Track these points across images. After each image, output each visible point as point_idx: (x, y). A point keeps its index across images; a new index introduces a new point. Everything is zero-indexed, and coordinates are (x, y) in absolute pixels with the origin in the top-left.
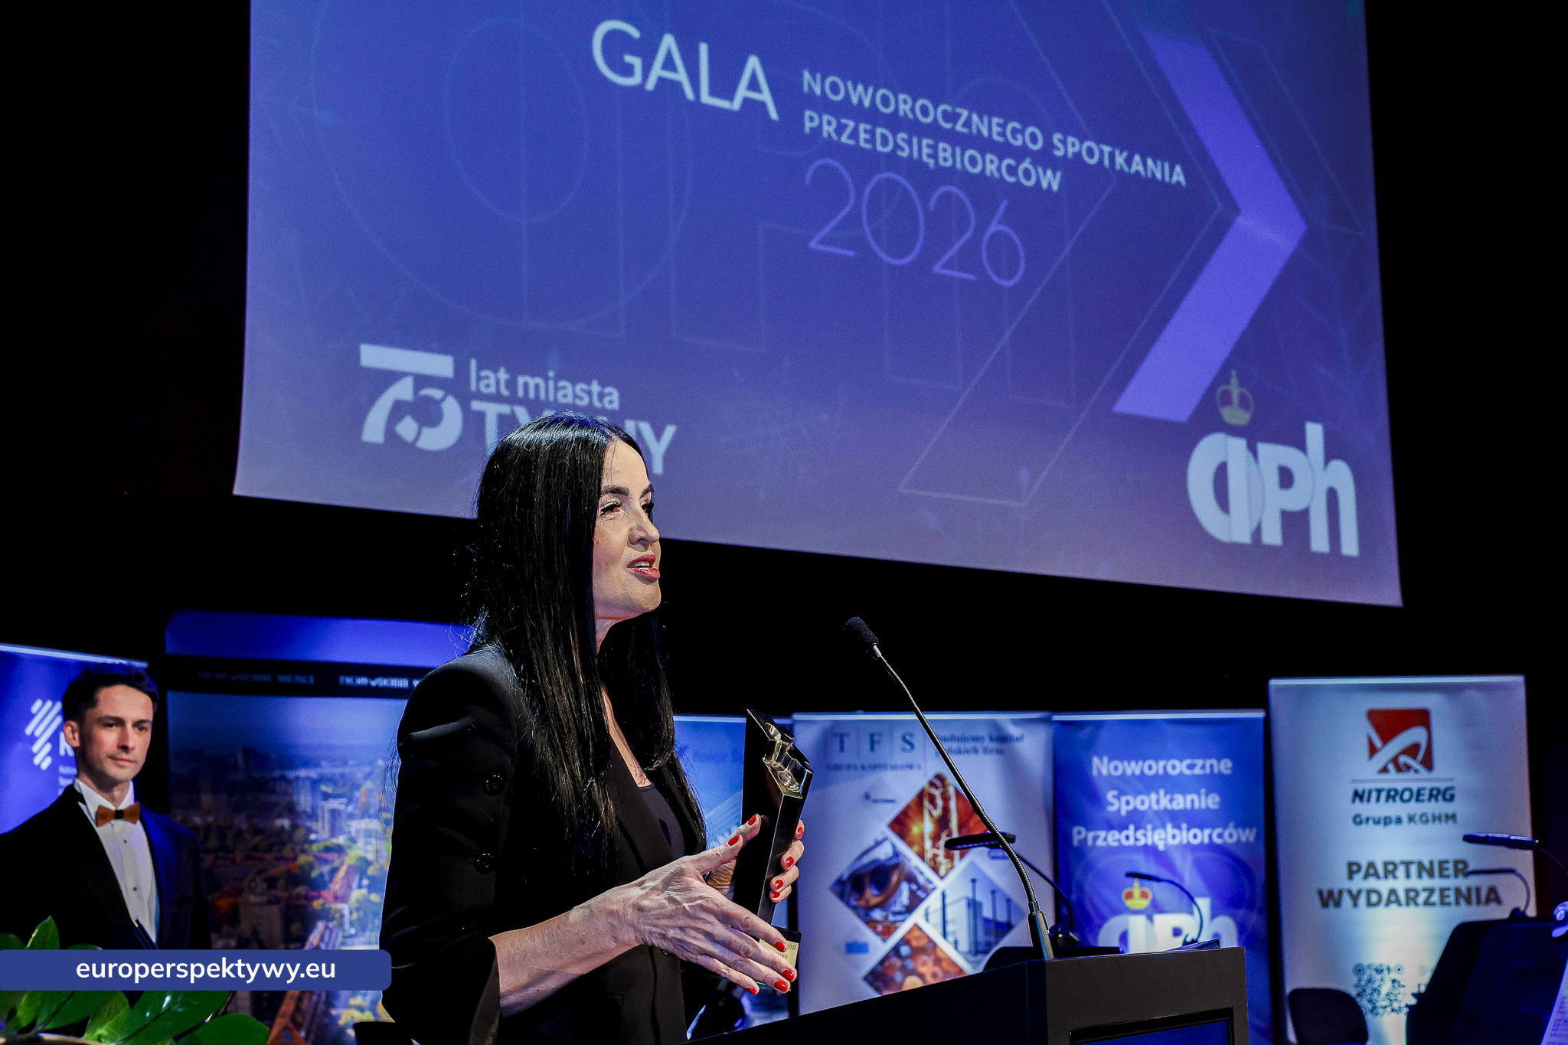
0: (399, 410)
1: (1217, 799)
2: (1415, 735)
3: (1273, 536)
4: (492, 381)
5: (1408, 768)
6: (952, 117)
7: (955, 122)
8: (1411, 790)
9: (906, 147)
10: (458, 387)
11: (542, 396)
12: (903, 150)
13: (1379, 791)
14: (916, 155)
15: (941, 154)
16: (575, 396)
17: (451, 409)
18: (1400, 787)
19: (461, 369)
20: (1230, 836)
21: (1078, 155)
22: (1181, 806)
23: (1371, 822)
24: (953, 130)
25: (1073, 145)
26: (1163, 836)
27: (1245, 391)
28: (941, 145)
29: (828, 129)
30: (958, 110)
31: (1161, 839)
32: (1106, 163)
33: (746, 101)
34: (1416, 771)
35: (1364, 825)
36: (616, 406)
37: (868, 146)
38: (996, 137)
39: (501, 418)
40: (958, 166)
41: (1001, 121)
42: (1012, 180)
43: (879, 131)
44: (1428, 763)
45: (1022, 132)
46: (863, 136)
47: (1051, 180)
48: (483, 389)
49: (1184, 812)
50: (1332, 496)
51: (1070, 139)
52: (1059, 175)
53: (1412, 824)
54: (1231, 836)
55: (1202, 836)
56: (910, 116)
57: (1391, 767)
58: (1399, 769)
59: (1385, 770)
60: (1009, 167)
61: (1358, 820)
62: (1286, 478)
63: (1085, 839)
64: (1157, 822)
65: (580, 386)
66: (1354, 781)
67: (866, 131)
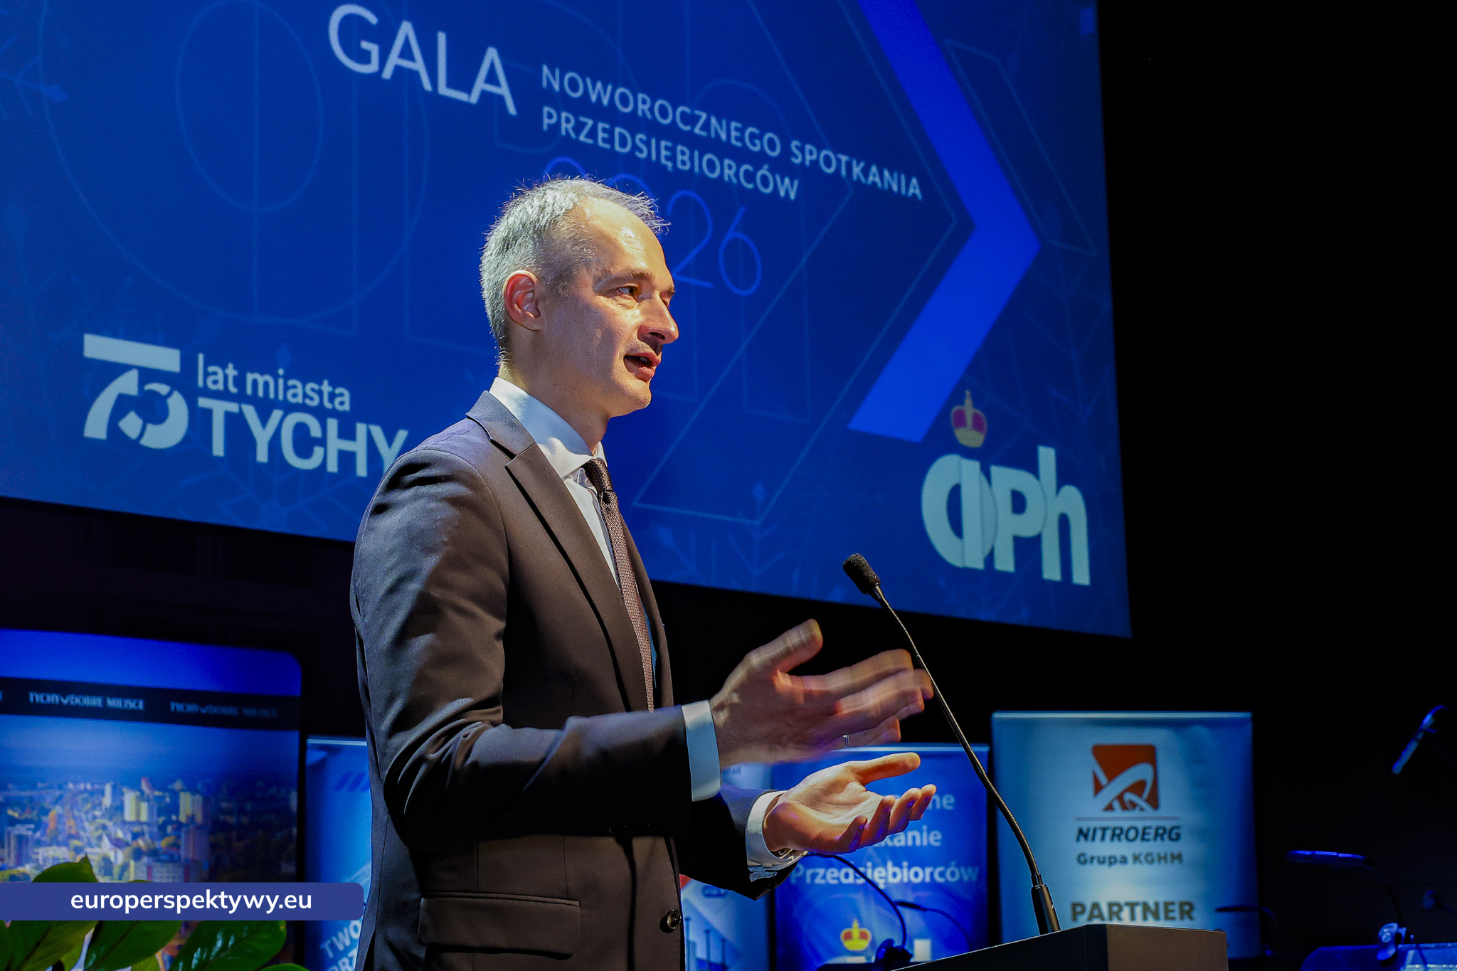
0: (123, 405)
1: (939, 836)
2: (1141, 772)
3: (1006, 563)
4: (220, 377)
5: (1134, 805)
6: (690, 119)
7: (693, 126)
8: (1136, 829)
9: (643, 147)
10: (184, 382)
11: (272, 395)
12: (641, 151)
13: (1104, 830)
14: (654, 157)
15: (679, 157)
16: (305, 396)
17: (177, 405)
18: (1125, 825)
19: (188, 364)
20: (951, 874)
21: (815, 163)
22: (903, 843)
23: (1095, 861)
24: (691, 132)
25: (811, 153)
26: (883, 874)
27: (978, 412)
28: (679, 148)
29: (567, 127)
30: (697, 112)
31: (881, 878)
32: (844, 173)
33: (484, 94)
34: (1142, 809)
35: (1088, 866)
36: (347, 407)
37: (607, 146)
38: (734, 142)
39: (228, 415)
40: (697, 169)
41: (739, 125)
42: (750, 186)
43: (617, 130)
44: (1154, 801)
45: (760, 138)
46: (601, 135)
47: (788, 188)
48: (211, 386)
49: (905, 848)
50: (1064, 523)
51: (808, 147)
52: (796, 183)
53: (1138, 865)
54: (953, 874)
55: (922, 875)
56: (649, 116)
57: (1116, 804)
58: (1124, 807)
59: (1110, 808)
60: (746, 172)
61: (1082, 859)
62: (1019, 502)
63: (804, 876)
64: (878, 860)
65: (310, 385)
66: (1079, 819)
67: (604, 130)
